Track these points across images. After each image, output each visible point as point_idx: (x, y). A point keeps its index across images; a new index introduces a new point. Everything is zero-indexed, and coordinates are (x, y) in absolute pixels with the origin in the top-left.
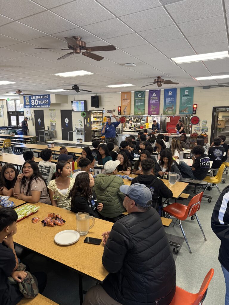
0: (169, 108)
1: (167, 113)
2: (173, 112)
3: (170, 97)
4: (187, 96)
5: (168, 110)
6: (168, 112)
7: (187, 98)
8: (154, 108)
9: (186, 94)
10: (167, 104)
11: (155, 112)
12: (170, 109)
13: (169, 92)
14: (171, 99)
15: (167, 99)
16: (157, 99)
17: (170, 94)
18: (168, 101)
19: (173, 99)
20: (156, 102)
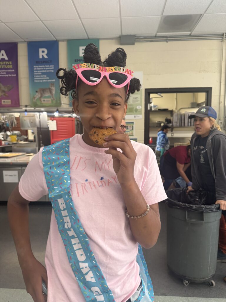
0: (43, 91)
1: (39, 103)
2: (54, 102)
3: (44, 62)
5: (41, 97)
6: (43, 102)
8: (6, 90)
9: (81, 54)
10: (37, 79)
11: (10, 101)
12: (47, 94)
13: (41, 50)
14: (47, 69)
15: (37, 68)
16: (11, 67)
17: (43, 56)
18: (39, 72)
19: (52, 67)
20: (10, 75)
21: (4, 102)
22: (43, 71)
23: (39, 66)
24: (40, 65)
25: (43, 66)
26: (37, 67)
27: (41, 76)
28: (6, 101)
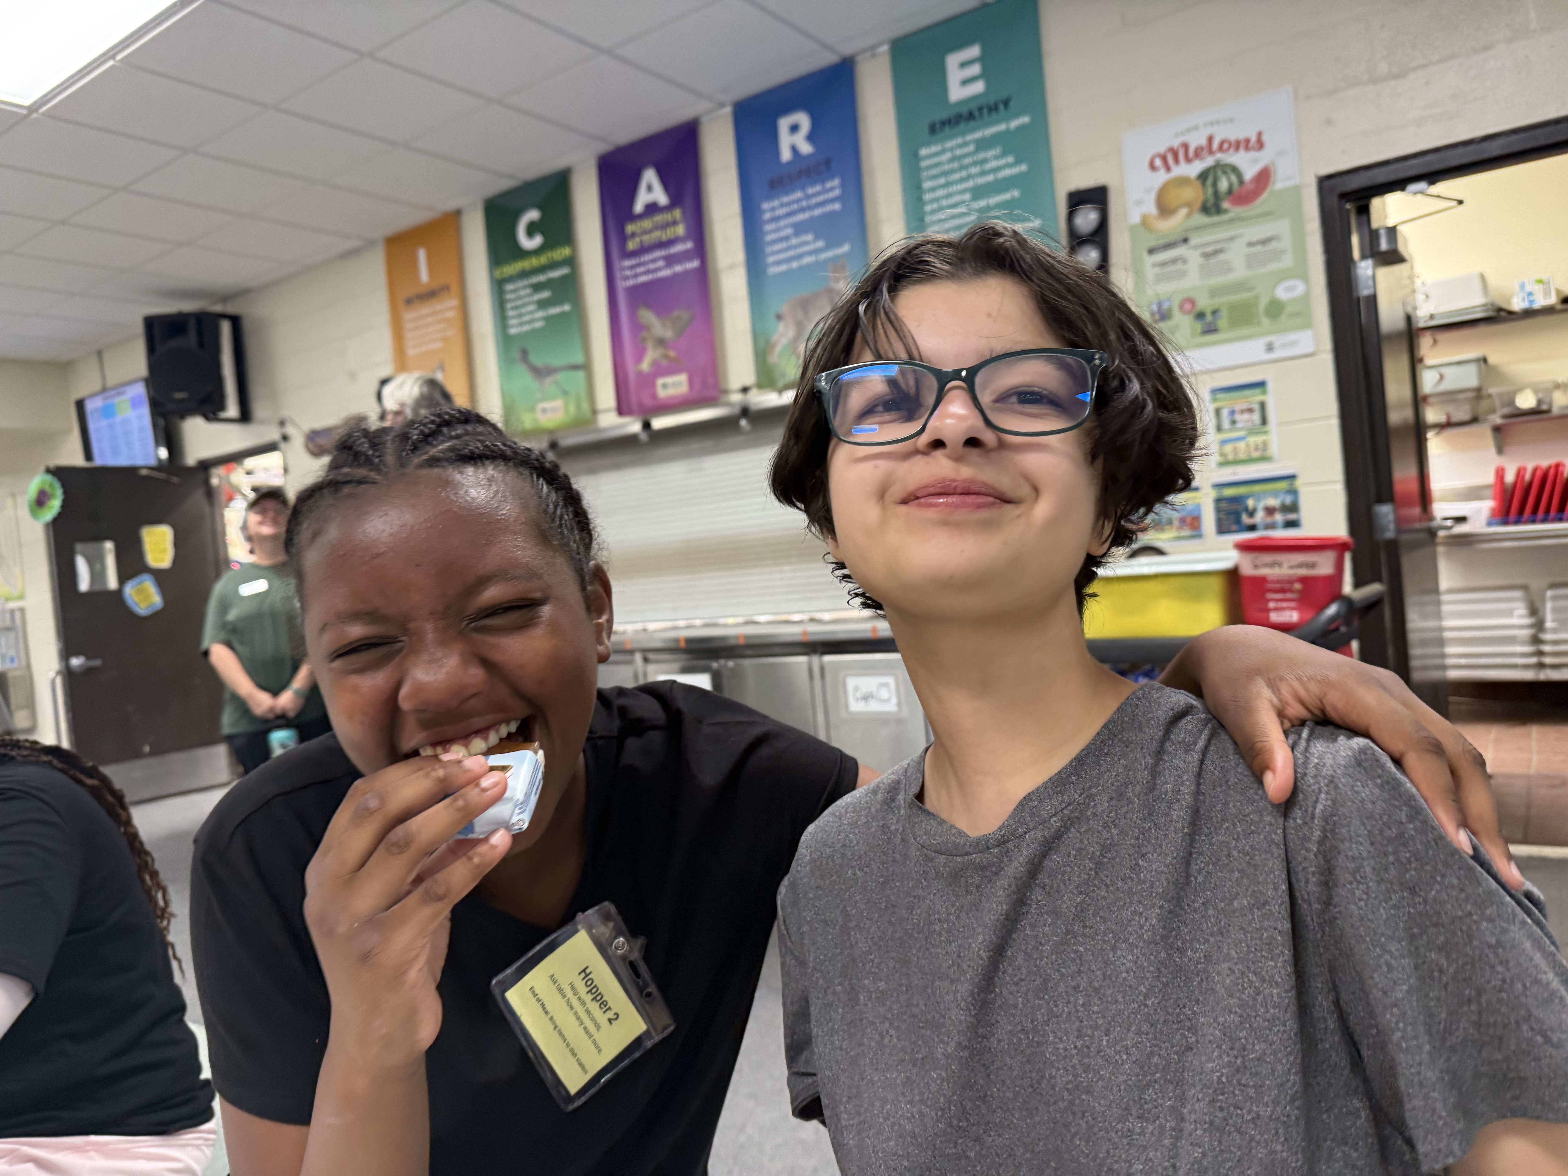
0: (805, 306)
3: (800, 172)
4: (971, 116)
5: (798, 336)
7: (982, 145)
8: (668, 334)
9: (957, 93)
10: (778, 261)
11: (683, 378)
13: (784, 124)
14: (814, 201)
15: (773, 209)
16: (680, 230)
17: (794, 149)
18: (785, 227)
19: (832, 189)
20: (678, 268)
21: (665, 386)
22: (800, 217)
23: (786, 199)
24: (786, 193)
25: (799, 194)
26: (776, 203)
27: (794, 241)
28: (670, 380)
